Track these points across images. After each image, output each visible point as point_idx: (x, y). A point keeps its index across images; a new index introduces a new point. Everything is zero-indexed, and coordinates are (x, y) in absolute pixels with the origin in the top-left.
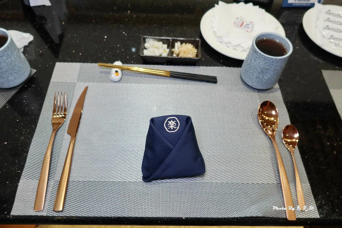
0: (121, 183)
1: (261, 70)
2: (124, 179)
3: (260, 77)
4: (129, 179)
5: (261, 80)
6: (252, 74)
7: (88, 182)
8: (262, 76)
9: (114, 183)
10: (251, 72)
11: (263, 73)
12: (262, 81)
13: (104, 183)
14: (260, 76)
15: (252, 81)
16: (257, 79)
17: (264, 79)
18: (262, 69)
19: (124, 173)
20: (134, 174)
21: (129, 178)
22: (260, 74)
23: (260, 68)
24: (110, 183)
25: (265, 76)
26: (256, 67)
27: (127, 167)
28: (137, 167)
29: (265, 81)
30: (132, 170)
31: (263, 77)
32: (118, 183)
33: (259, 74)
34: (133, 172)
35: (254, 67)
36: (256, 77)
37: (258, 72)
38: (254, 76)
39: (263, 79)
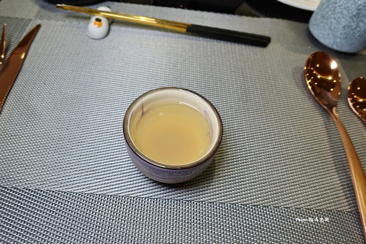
0: (83, 197)
1: (358, 10)
2: (90, 188)
3: (351, 26)
4: (102, 189)
5: (352, 32)
6: (337, 21)
7: (35, 192)
8: (355, 23)
9: (69, 195)
10: (335, 18)
11: (358, 18)
12: (353, 34)
13: (59, 194)
14: (353, 24)
15: (333, 35)
16: (345, 30)
17: (358, 29)
18: (359, 7)
19: (94, 175)
20: (115, 180)
21: (103, 186)
22: (352, 19)
23: (355, 6)
24: (59, 196)
25: (362, 24)
26: (349, 5)
27: (102, 164)
28: (123, 166)
29: (358, 34)
30: (111, 171)
31: (358, 26)
32: (78, 195)
33: (350, 20)
34: (114, 174)
35: (343, 7)
36: (344, 27)
37: (351, 15)
38: (341, 25)
39: (356, 29)
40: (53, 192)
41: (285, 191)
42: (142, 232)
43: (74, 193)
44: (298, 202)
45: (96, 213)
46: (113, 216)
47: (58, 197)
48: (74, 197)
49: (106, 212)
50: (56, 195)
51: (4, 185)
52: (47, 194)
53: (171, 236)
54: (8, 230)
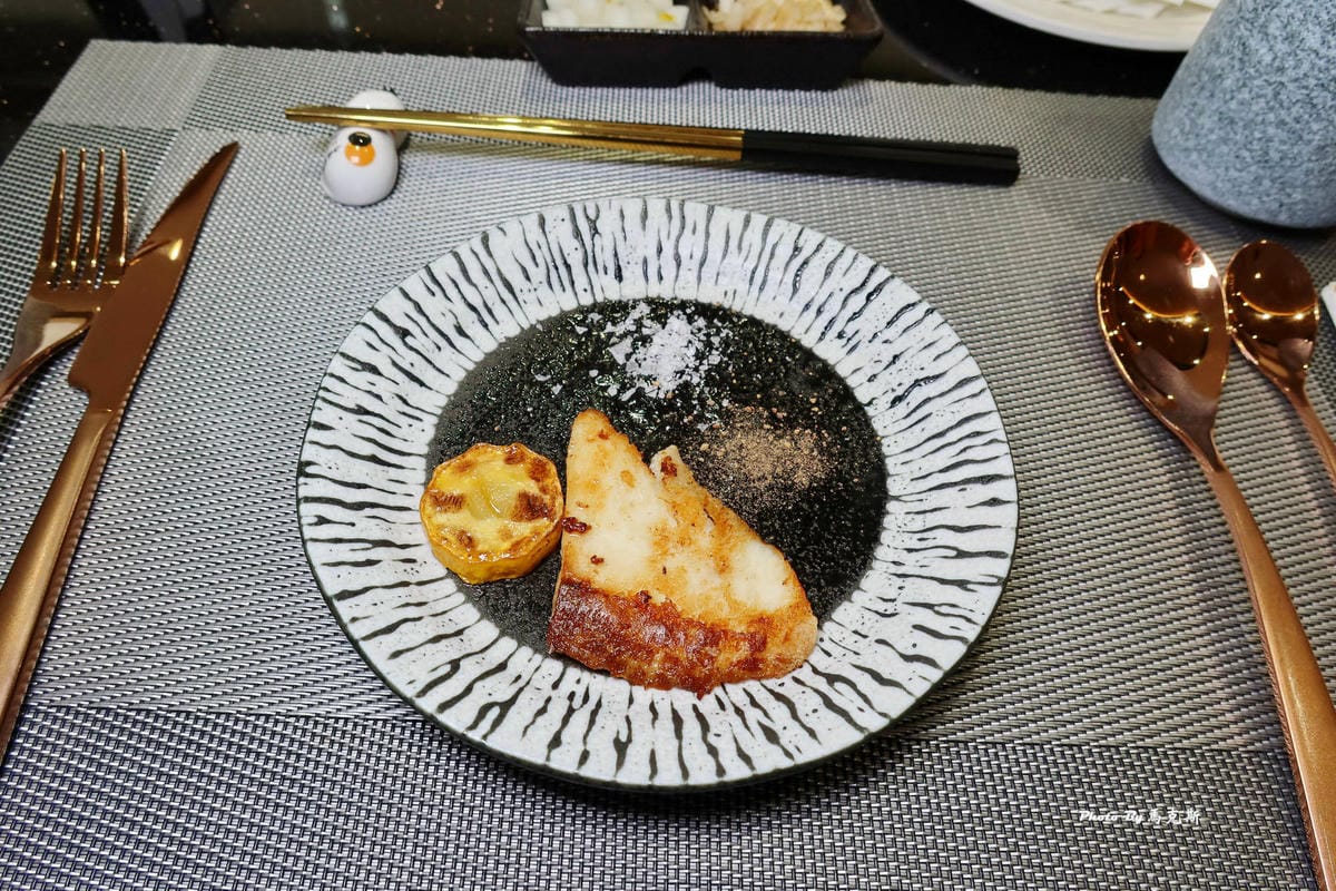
40: (268, 717)
41: (1063, 688)
42: (572, 846)
43: (337, 720)
44: (1109, 723)
45: (414, 786)
46: (474, 795)
47: (283, 737)
48: (339, 734)
49: (450, 782)
50: (279, 728)
51: (102, 700)
52: (246, 726)
53: (672, 859)
54: (123, 856)
